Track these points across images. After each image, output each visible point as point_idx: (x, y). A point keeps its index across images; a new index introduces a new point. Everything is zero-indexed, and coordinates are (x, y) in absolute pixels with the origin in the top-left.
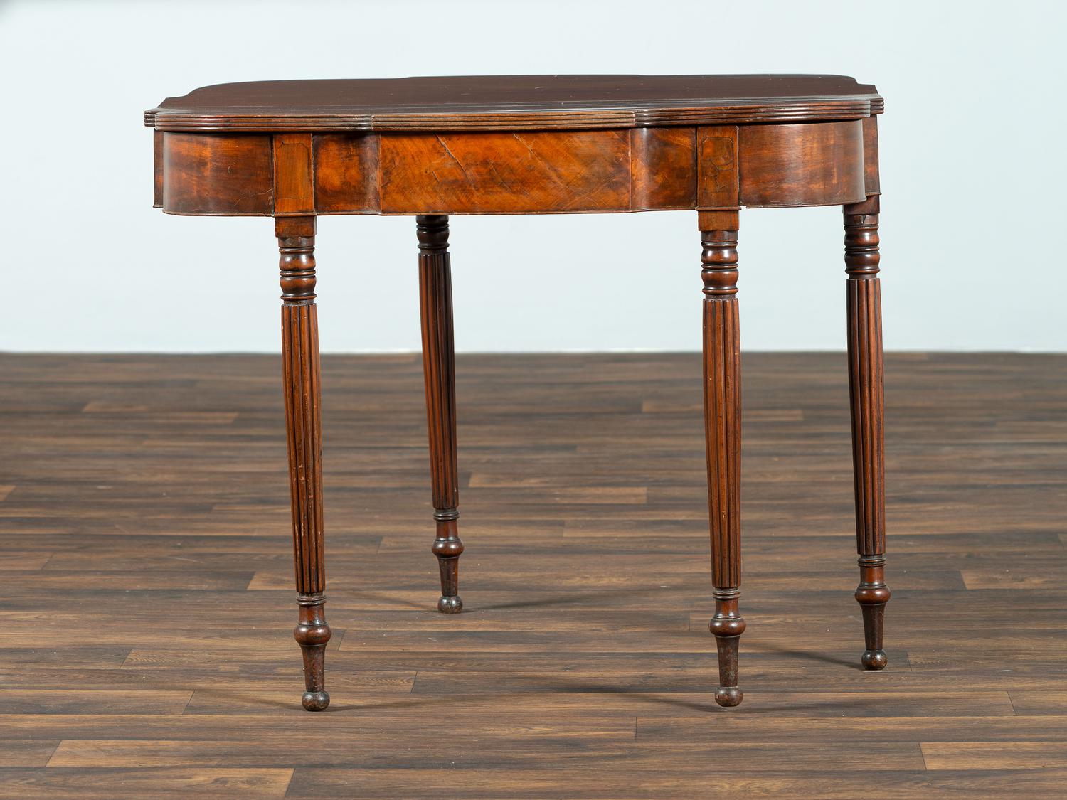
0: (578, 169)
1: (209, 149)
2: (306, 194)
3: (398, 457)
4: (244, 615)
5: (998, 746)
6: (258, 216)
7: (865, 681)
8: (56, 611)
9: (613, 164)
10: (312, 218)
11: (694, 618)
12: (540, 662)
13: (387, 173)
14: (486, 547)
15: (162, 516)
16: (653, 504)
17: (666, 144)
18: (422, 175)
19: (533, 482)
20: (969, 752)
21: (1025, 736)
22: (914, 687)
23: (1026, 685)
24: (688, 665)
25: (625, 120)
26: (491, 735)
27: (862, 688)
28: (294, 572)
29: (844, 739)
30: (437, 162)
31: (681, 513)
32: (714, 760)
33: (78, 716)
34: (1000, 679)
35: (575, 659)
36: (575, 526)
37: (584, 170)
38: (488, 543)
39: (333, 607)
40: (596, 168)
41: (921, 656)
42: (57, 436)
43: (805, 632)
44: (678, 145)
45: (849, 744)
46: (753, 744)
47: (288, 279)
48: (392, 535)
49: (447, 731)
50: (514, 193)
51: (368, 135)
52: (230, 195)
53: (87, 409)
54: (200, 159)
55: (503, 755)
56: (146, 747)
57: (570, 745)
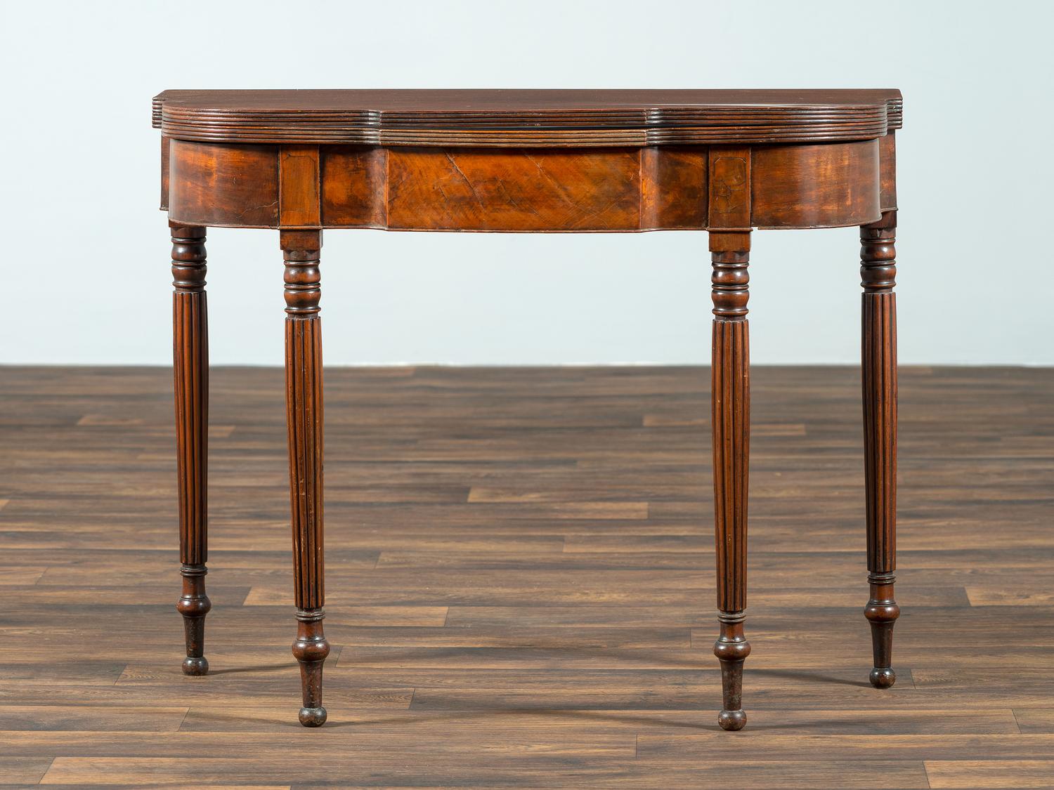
0: (588, 189)
1: (215, 159)
2: (312, 206)
3: (396, 472)
4: (240, 630)
5: (1002, 765)
6: (263, 228)
7: (868, 698)
8: (50, 627)
9: (623, 183)
10: (317, 232)
11: (695, 635)
12: (540, 679)
13: (394, 188)
14: (485, 563)
15: (157, 531)
16: (654, 519)
17: (679, 163)
18: (429, 192)
19: (532, 497)
20: (973, 771)
21: (1030, 755)
22: (918, 705)
23: (1032, 703)
24: (689, 682)
25: (636, 139)
26: (491, 752)
27: (865, 706)
28: (293, 587)
29: (847, 757)
30: (445, 178)
31: (682, 528)
32: (716, 779)
33: (72, 732)
34: (1005, 697)
35: (576, 675)
36: (575, 542)
37: (594, 189)
38: (487, 558)
39: (331, 623)
40: (606, 187)
41: (925, 673)
42: (51, 449)
43: (808, 649)
44: (689, 164)
45: (852, 762)
46: (754, 762)
47: (293, 292)
48: (391, 551)
49: (445, 748)
50: (522, 211)
51: (375, 149)
52: (235, 207)
53: (81, 422)
54: (206, 169)
55: (501, 772)
56: (140, 764)
57: (570, 762)
